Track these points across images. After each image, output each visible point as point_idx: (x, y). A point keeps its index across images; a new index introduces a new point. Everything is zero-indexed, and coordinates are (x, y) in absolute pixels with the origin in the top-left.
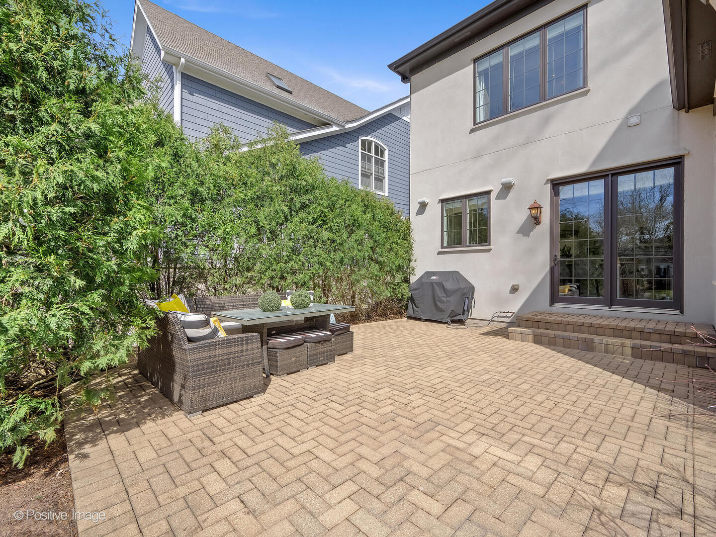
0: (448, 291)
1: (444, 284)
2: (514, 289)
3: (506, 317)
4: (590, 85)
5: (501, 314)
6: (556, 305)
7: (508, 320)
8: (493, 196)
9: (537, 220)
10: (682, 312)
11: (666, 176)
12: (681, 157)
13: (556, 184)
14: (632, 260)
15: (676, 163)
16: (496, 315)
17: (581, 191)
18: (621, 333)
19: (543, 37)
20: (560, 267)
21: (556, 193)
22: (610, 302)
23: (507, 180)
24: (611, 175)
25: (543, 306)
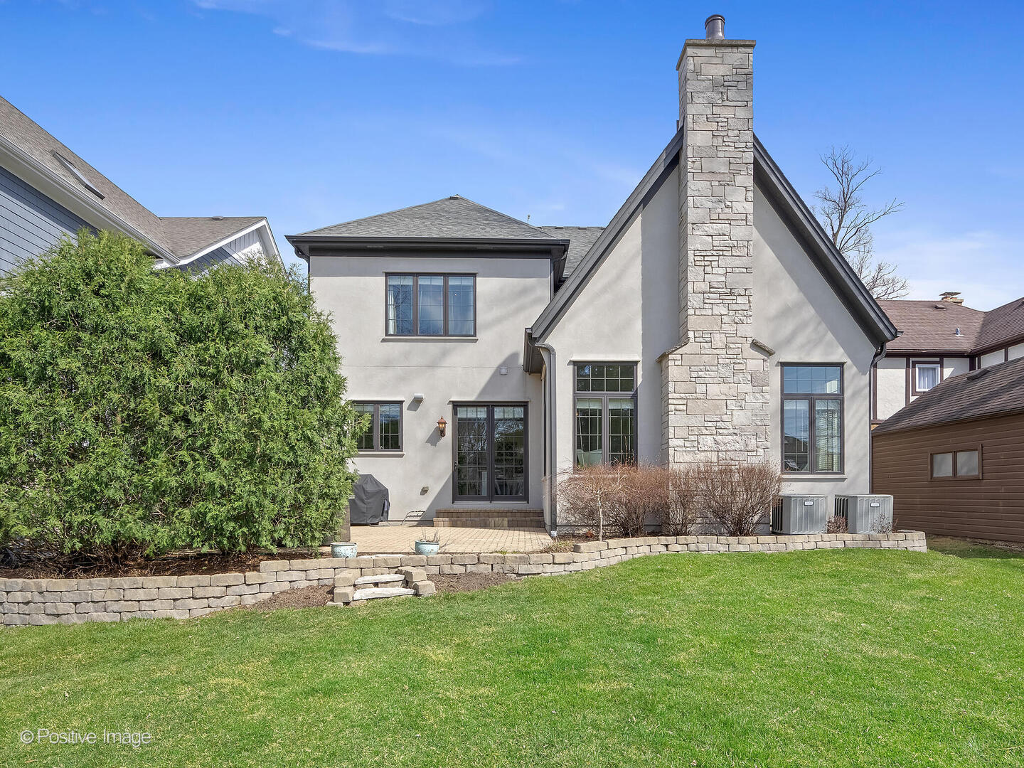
0: (368, 493)
1: (364, 486)
2: (424, 491)
3: (417, 516)
4: (478, 336)
5: (413, 514)
6: (456, 502)
7: (419, 519)
8: (405, 406)
9: (442, 433)
10: (528, 502)
11: (519, 412)
12: (527, 402)
13: (456, 405)
14: (502, 468)
15: (524, 405)
16: (409, 515)
17: (471, 413)
18: (501, 514)
19: (446, 282)
20: (458, 472)
21: (455, 413)
22: (491, 498)
23: (419, 394)
24: (490, 406)
25: (447, 503)
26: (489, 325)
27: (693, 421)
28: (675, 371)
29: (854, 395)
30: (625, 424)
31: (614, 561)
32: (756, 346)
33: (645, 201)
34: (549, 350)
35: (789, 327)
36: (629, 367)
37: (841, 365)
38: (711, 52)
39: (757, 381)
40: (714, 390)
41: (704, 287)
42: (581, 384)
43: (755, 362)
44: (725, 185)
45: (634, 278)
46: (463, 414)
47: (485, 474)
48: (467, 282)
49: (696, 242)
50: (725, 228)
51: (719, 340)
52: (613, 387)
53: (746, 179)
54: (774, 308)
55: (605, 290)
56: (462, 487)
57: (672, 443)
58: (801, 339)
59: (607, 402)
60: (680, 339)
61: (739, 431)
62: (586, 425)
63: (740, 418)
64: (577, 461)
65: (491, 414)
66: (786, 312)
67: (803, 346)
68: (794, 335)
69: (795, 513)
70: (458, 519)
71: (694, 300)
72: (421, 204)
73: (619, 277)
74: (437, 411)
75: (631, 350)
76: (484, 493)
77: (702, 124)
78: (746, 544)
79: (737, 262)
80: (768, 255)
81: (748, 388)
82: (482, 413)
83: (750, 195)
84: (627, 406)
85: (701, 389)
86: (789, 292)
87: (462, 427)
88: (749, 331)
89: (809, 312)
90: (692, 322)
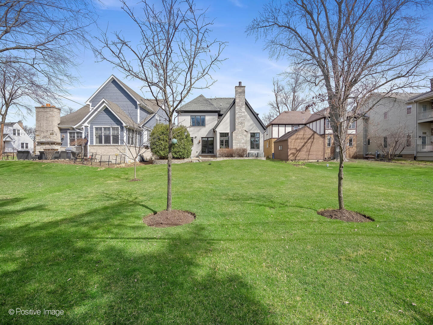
2: (197, 152)
3: (196, 156)
4: (206, 126)
8: (194, 138)
9: (200, 142)
10: (214, 154)
13: (202, 138)
14: (210, 148)
15: (213, 138)
16: (194, 156)
17: (204, 139)
18: (209, 156)
19: (200, 117)
20: (202, 149)
21: (202, 139)
22: (208, 153)
23: (196, 136)
24: (208, 138)
25: (201, 154)
26: (208, 124)
27: (236, 142)
28: (234, 135)
29: (261, 137)
30: (227, 142)
31: (222, 160)
32: (245, 131)
33: (230, 109)
34: (216, 131)
35: (251, 128)
36: (228, 134)
37: (259, 133)
38: (239, 88)
39: (246, 136)
40: (239, 137)
41: (238, 122)
42: (221, 136)
43: (245, 133)
44: (241, 107)
45: (228, 120)
46: (203, 139)
47: (207, 149)
48: (204, 117)
49: (237, 116)
50: (241, 114)
51: (240, 130)
52: (225, 136)
53: (244, 106)
54: (250, 124)
55: (225, 121)
56: (203, 152)
57: (233, 145)
58: (253, 129)
59: (224, 139)
60: (235, 130)
61: (243, 143)
62: (222, 142)
63: (243, 141)
64: (220, 147)
65: (208, 139)
66: (251, 125)
67: (253, 130)
68: (252, 128)
69: (250, 155)
70: (202, 156)
71: (236, 124)
72: (195, 98)
73: (226, 120)
74: (199, 138)
75: (228, 131)
76: (207, 152)
77: (238, 98)
78: (242, 158)
79: (243, 119)
80: (248, 116)
81: (244, 137)
82: (206, 139)
83: (245, 109)
84: (228, 139)
85: (237, 137)
86: (252, 122)
87: (203, 141)
88: (245, 129)
89: (255, 125)
90: (236, 127)
